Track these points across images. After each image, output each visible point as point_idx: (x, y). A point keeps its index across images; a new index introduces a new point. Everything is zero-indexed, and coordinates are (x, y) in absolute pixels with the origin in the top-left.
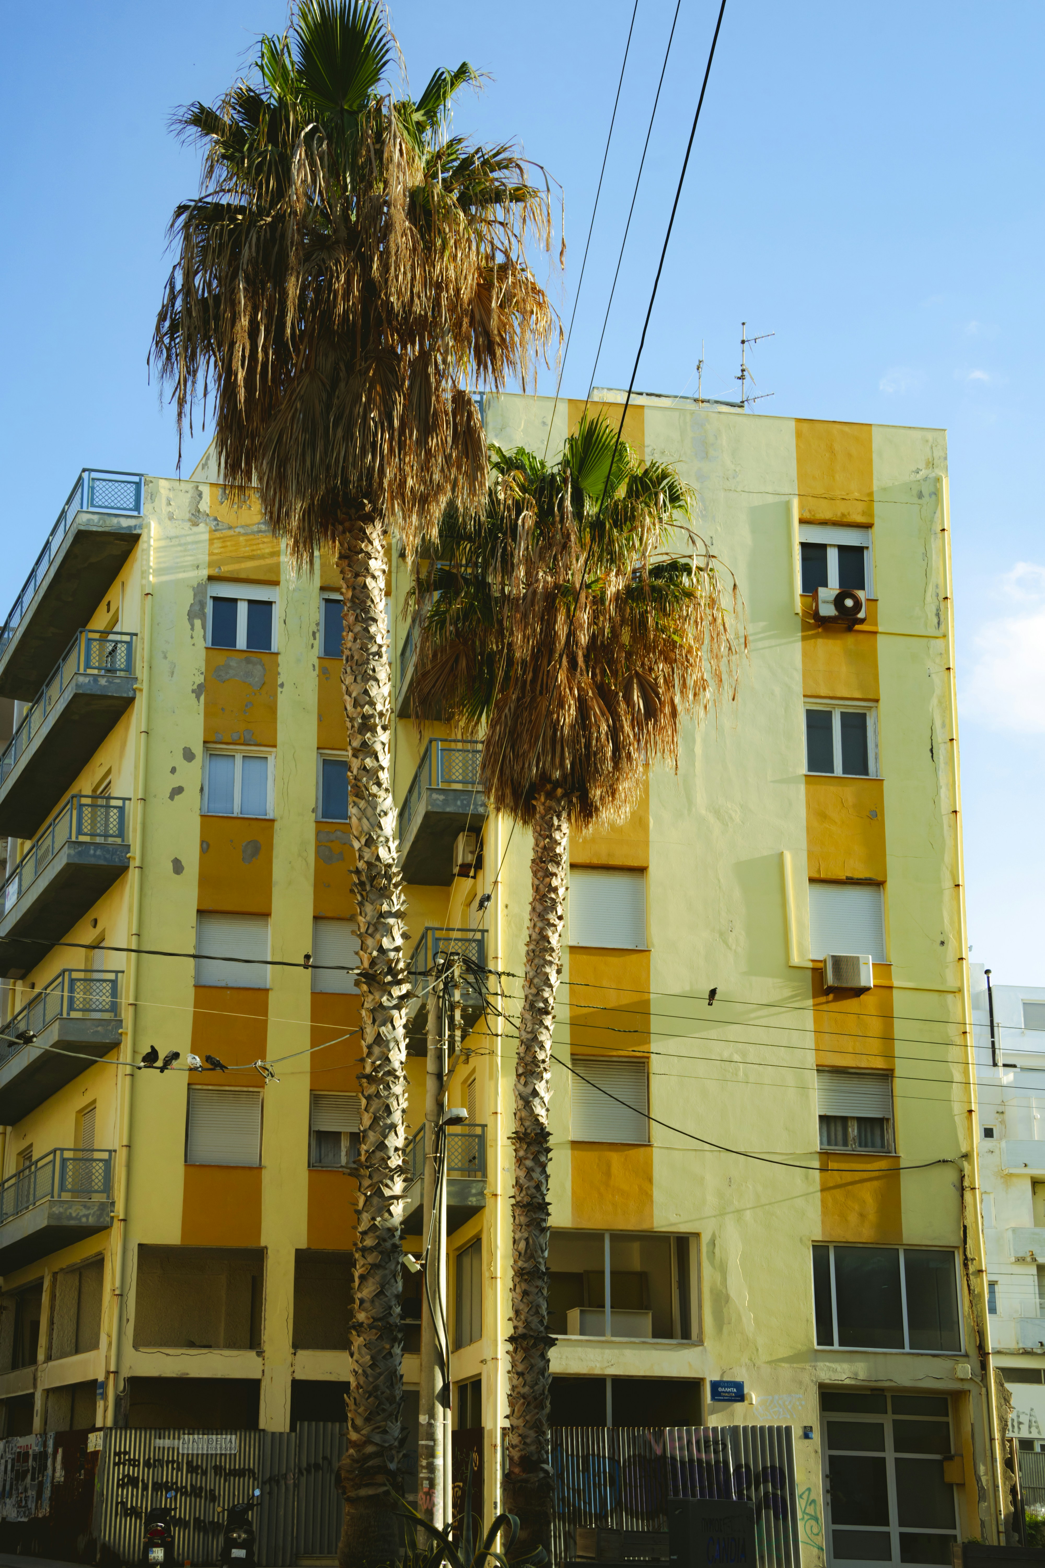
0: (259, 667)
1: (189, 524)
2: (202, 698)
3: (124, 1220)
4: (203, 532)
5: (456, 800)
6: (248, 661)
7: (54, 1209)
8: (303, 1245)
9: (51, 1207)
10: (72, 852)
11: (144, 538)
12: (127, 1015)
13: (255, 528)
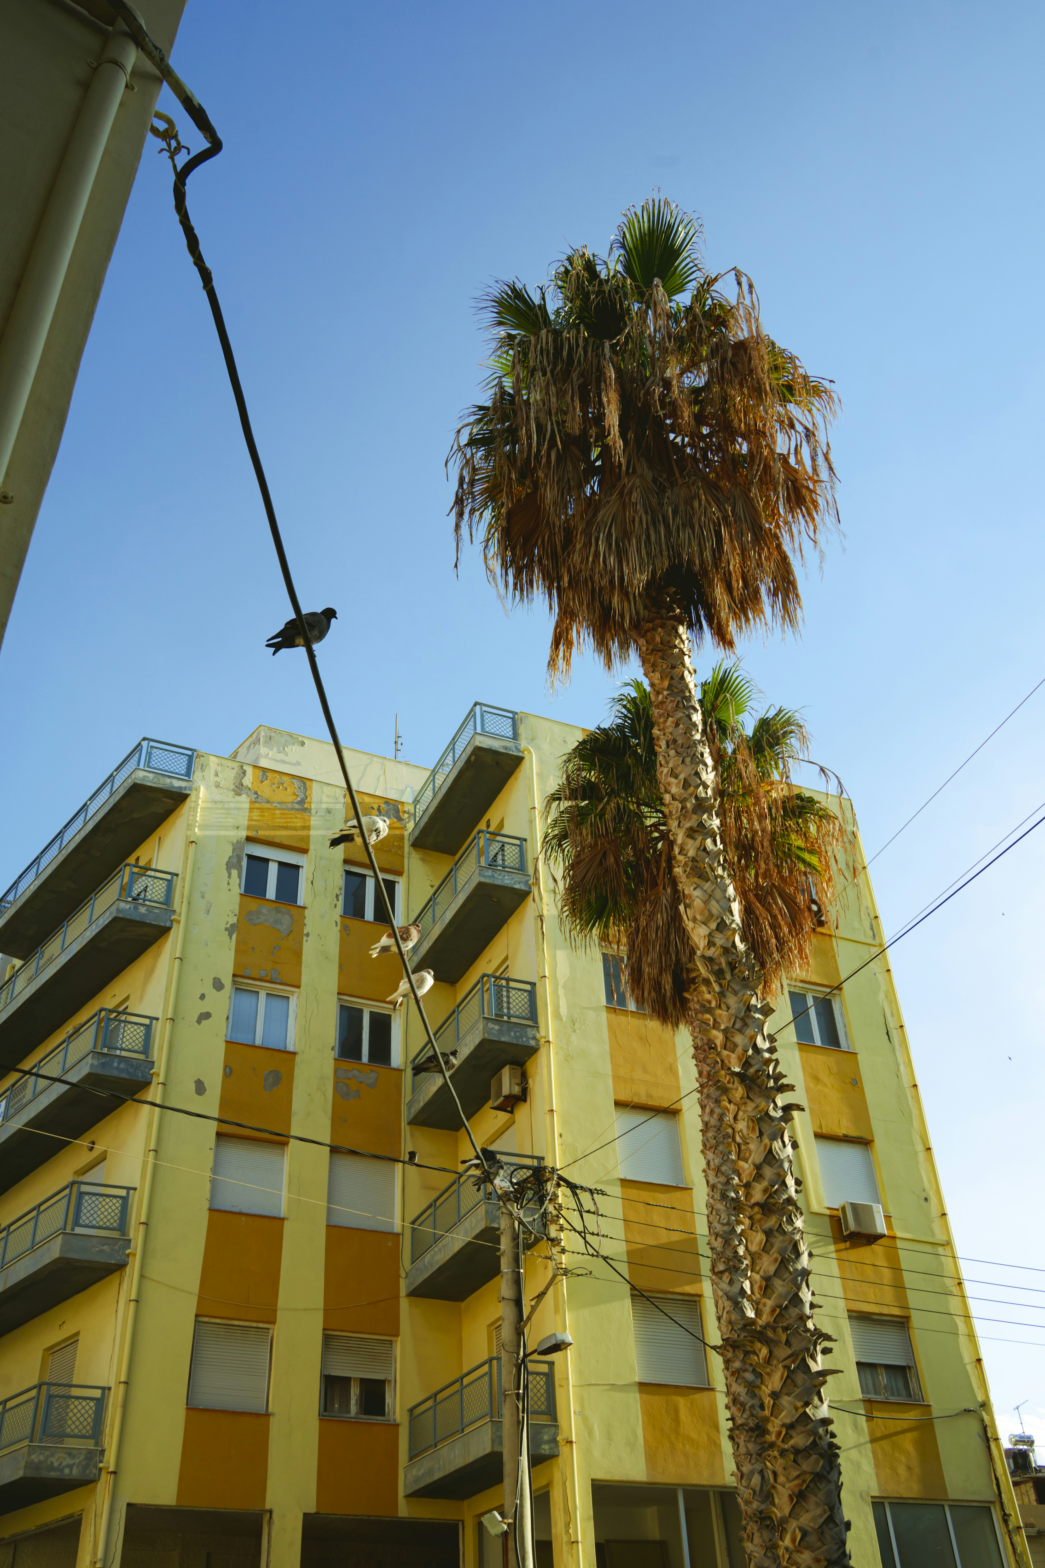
0: (287, 917)
1: (233, 793)
2: (234, 936)
3: (114, 1473)
4: (244, 801)
5: (509, 1030)
6: (278, 911)
7: (33, 1457)
8: (313, 1510)
9: (29, 1455)
10: (96, 1063)
11: (192, 798)
12: (136, 1234)
13: (290, 806)
